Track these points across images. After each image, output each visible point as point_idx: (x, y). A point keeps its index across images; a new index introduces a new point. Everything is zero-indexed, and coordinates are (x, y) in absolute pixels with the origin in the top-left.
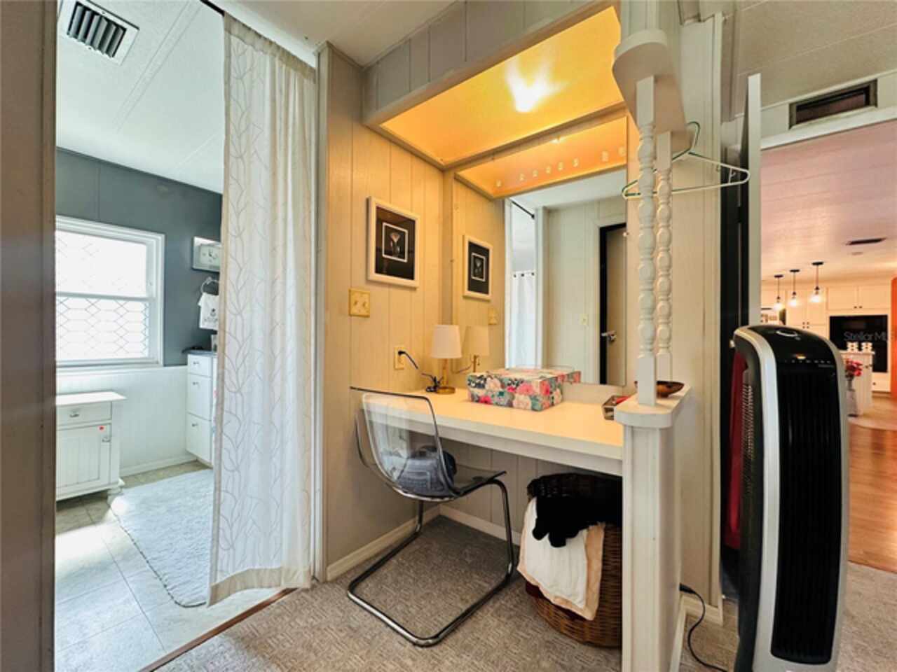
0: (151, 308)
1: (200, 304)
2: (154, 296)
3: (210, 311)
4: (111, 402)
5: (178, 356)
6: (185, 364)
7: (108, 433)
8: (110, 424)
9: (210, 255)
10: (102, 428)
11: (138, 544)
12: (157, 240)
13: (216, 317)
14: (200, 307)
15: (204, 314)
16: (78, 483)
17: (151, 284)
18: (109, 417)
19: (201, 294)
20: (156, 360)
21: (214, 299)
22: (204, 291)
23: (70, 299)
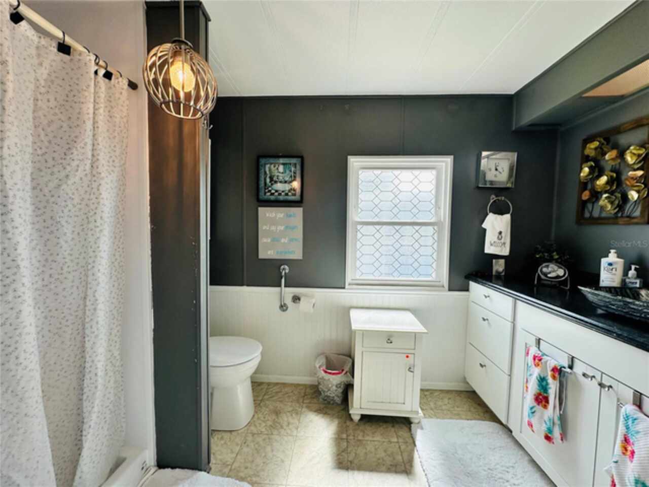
0: (440, 232)
1: (484, 226)
2: (442, 220)
3: (497, 234)
4: (415, 333)
5: (460, 280)
6: (467, 290)
7: (412, 362)
8: (414, 354)
9: (496, 170)
10: (407, 357)
11: (428, 475)
12: (446, 163)
13: (502, 241)
14: (485, 230)
15: (490, 237)
16: (390, 403)
17: (439, 208)
18: (413, 347)
19: (487, 214)
20: (441, 283)
21: (501, 220)
22: (490, 212)
23: (384, 227)
